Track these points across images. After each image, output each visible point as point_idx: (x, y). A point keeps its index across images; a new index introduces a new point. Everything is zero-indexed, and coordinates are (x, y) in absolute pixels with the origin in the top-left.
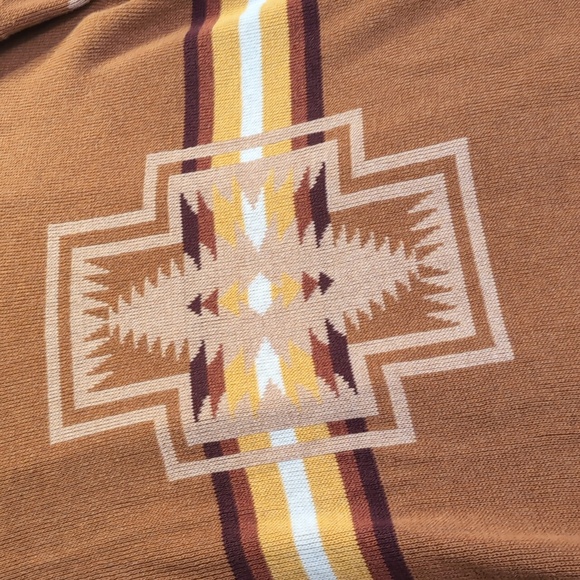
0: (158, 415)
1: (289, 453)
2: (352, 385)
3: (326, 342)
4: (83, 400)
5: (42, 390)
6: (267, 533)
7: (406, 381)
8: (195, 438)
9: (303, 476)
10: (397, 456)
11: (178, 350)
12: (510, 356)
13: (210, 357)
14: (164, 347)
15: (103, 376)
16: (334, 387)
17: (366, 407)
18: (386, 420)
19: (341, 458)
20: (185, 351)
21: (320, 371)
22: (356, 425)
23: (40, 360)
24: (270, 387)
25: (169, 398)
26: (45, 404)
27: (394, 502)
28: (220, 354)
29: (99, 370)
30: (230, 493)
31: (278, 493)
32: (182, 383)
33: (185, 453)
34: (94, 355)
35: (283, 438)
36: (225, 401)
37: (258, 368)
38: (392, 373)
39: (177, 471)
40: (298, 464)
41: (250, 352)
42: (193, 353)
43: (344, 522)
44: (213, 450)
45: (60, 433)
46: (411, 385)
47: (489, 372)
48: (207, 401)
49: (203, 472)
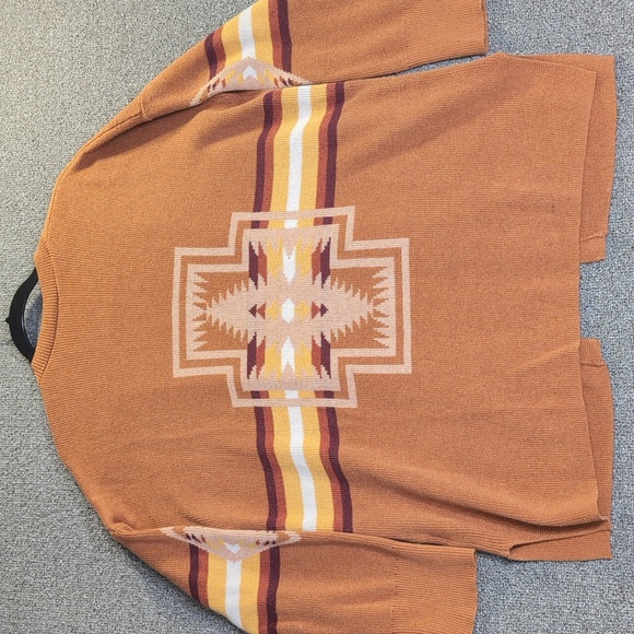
0: (228, 371)
1: (294, 403)
2: (329, 373)
3: (320, 345)
4: (191, 355)
5: (170, 346)
6: (278, 445)
7: (355, 375)
8: (248, 386)
9: (300, 416)
10: (347, 413)
11: (242, 336)
12: (410, 371)
13: (258, 343)
14: (235, 332)
15: (202, 343)
16: (320, 373)
17: (334, 386)
18: (344, 394)
19: (319, 409)
20: (246, 336)
21: (314, 363)
22: (329, 394)
23: (170, 329)
24: (288, 366)
25: (235, 362)
26: (171, 354)
27: (343, 437)
28: (264, 342)
29: (199, 340)
30: (262, 417)
31: (286, 422)
32: (243, 354)
33: (241, 394)
34: (198, 330)
35: (292, 394)
36: (264, 369)
37: (283, 354)
38: (350, 370)
39: (237, 402)
40: (298, 409)
41: (280, 343)
42: (250, 339)
43: (316, 442)
44: (256, 395)
45: (179, 372)
46: (359, 379)
47: (399, 378)
48: (254, 368)
49: (250, 405)
